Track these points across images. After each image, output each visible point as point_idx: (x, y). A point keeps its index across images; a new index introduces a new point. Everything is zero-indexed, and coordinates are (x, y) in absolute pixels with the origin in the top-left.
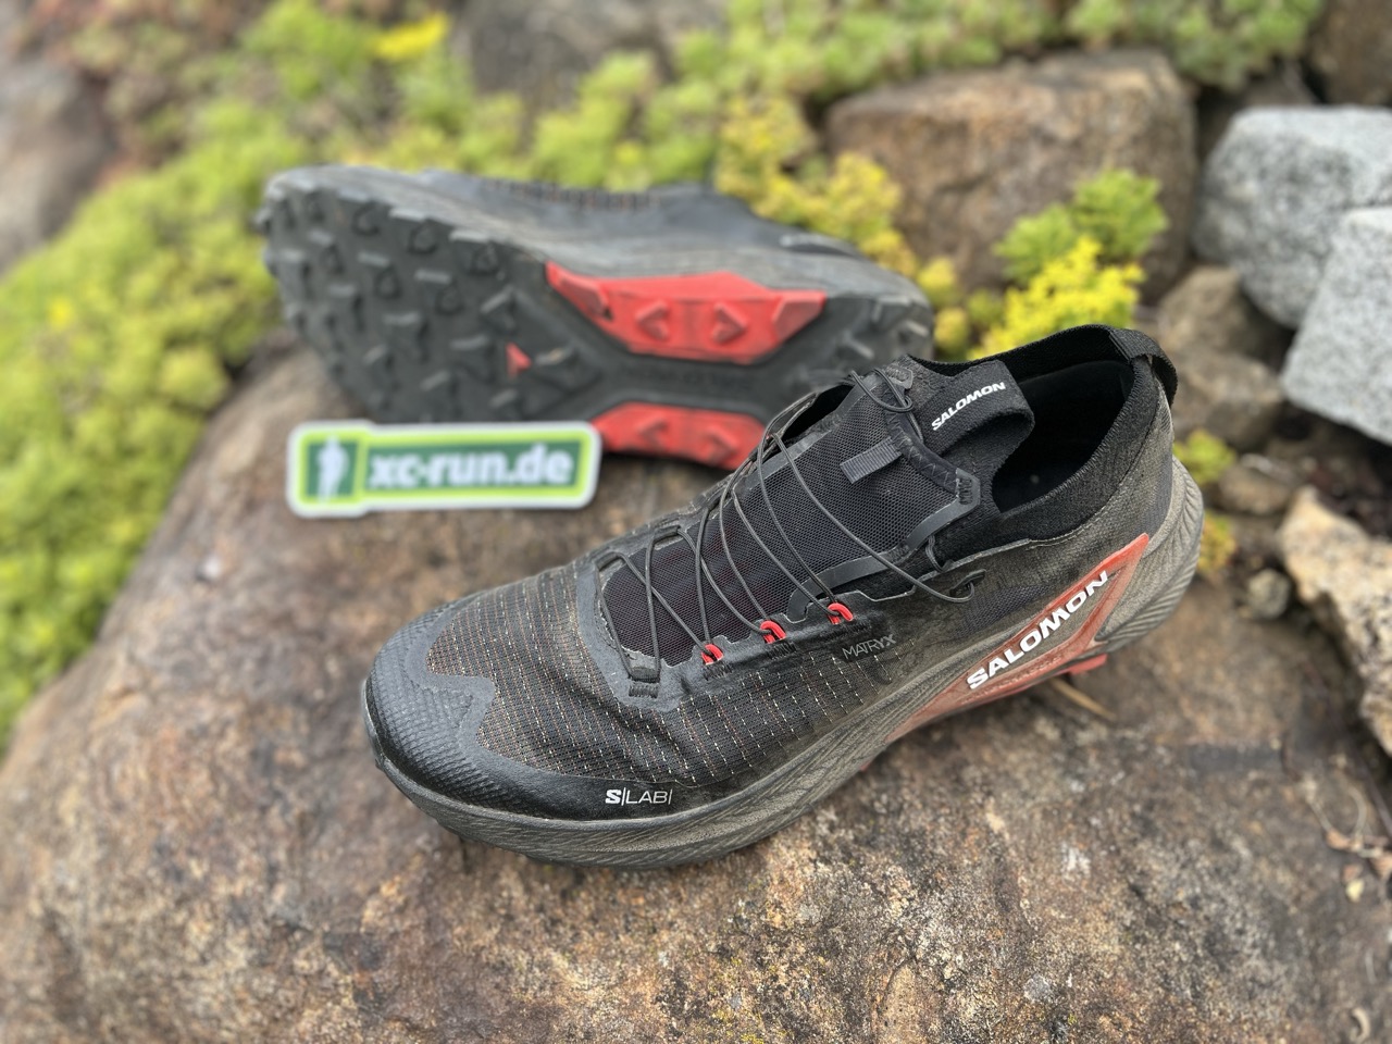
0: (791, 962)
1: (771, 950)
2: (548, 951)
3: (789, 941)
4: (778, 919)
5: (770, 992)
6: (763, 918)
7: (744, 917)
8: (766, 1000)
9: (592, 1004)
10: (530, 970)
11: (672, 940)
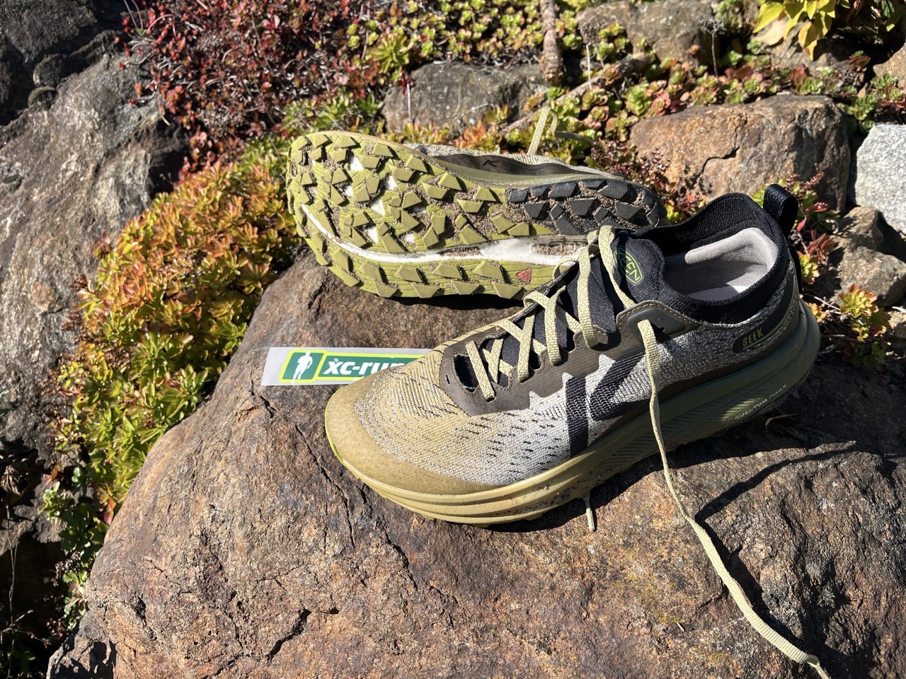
0: (671, 548)
1: (657, 542)
2: (521, 544)
3: (668, 536)
4: (660, 524)
5: (659, 564)
6: (651, 525)
7: (640, 524)
8: (657, 568)
9: (552, 571)
10: (512, 553)
11: (596, 538)
